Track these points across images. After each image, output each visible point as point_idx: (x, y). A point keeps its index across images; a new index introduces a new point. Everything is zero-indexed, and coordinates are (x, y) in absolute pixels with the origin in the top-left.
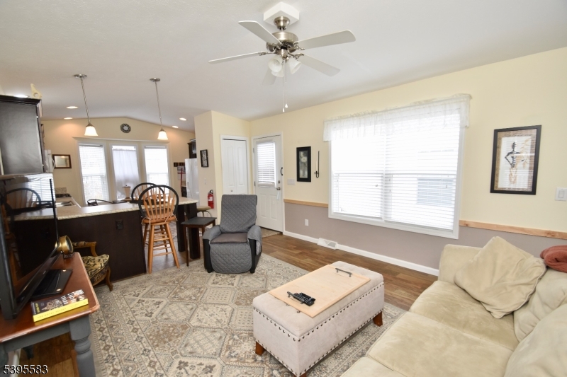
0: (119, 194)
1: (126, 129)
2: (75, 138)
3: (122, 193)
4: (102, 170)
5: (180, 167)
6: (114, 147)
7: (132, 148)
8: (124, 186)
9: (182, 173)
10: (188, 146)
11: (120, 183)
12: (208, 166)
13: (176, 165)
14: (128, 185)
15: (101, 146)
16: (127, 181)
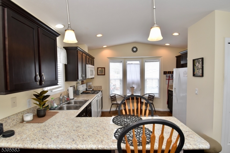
0: (128, 91)
1: (135, 50)
2: (108, 58)
3: (130, 91)
4: (121, 76)
5: (168, 75)
6: (128, 62)
7: (138, 62)
8: (131, 86)
9: (169, 79)
10: (176, 58)
11: (129, 84)
12: (202, 76)
13: (165, 73)
14: (134, 86)
15: (121, 62)
16: (133, 83)
